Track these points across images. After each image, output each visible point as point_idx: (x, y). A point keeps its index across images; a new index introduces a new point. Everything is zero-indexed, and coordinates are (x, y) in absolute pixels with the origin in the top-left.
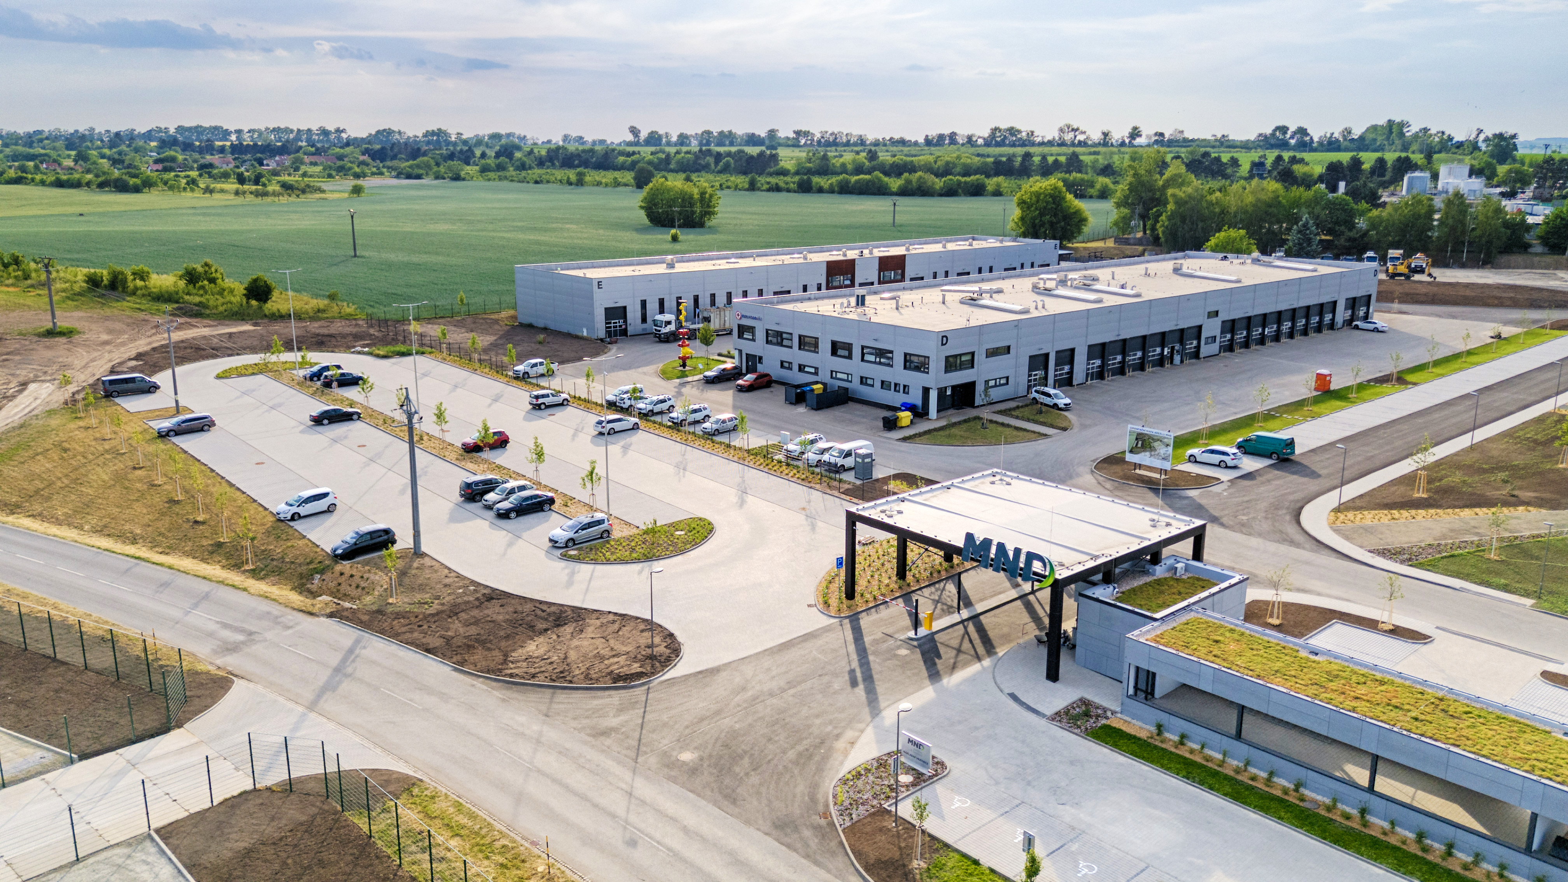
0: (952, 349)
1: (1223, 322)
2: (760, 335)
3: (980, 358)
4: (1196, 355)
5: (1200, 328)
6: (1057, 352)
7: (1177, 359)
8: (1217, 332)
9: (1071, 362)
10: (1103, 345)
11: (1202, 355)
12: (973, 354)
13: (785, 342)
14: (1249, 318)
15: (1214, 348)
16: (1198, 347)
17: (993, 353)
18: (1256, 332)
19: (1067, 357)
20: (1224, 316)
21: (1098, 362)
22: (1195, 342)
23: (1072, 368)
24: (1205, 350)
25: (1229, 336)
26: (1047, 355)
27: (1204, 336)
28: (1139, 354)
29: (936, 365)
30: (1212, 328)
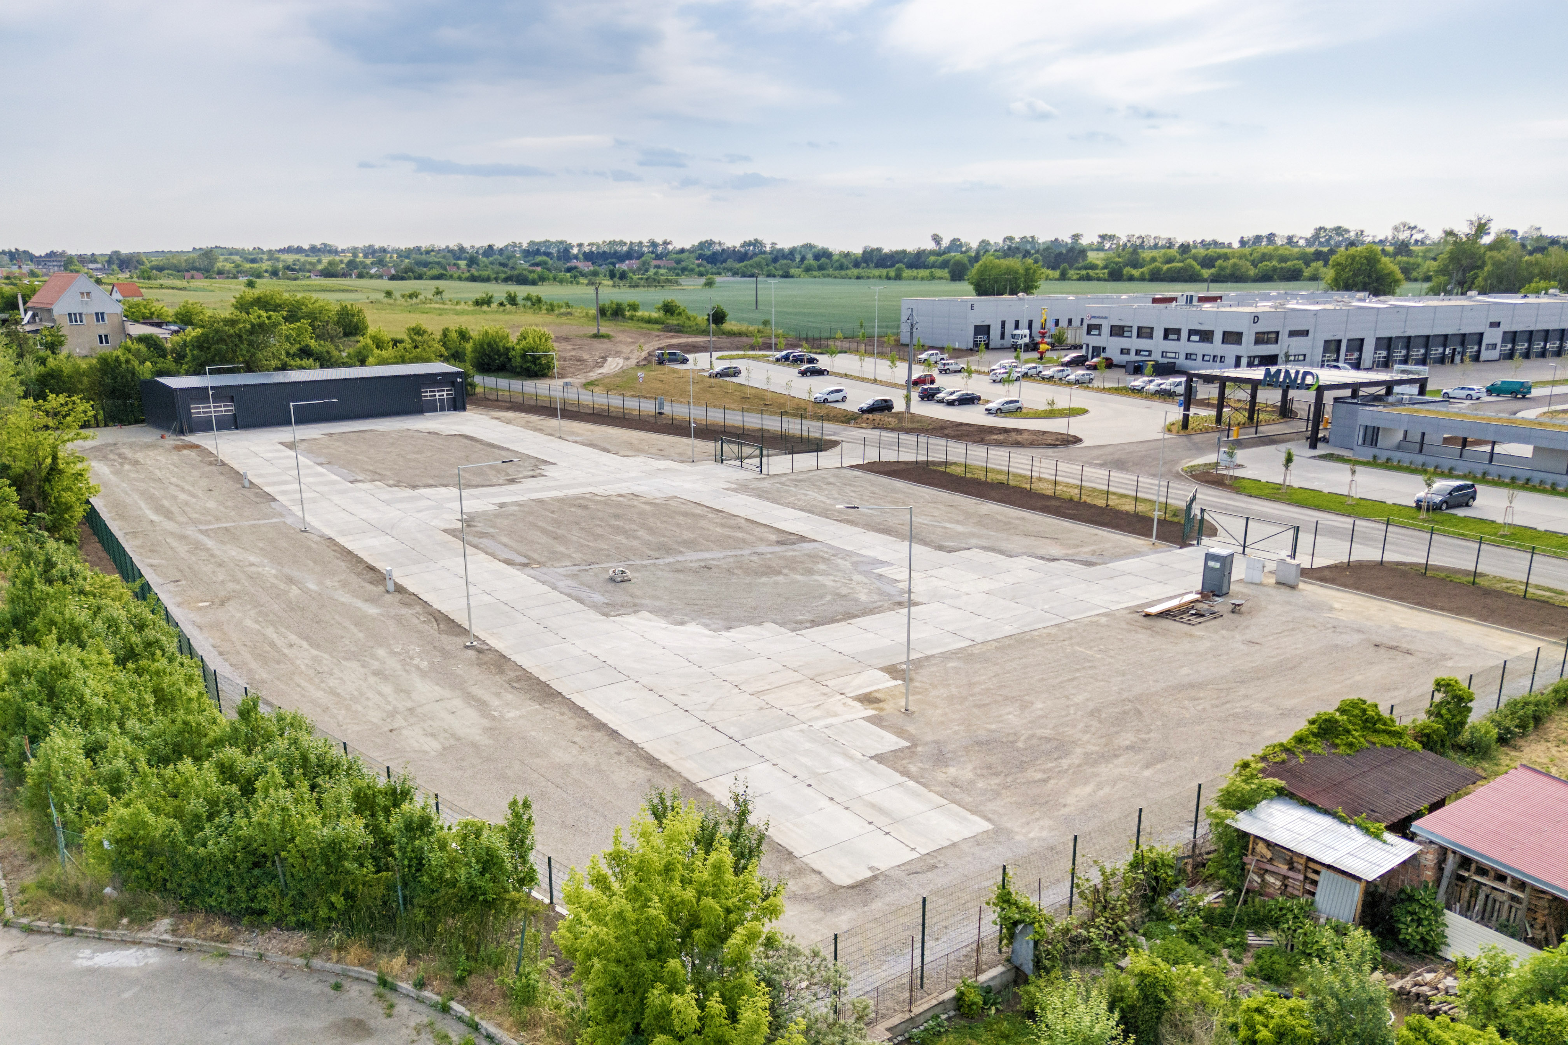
0: (1262, 327)
1: (1505, 333)
2: (1106, 330)
3: (1284, 337)
4: (1476, 358)
5: (1481, 334)
6: (1349, 340)
7: (1458, 358)
8: (1499, 341)
9: (1360, 350)
10: (1390, 339)
11: (1482, 359)
12: (1277, 333)
13: (1126, 334)
14: (1531, 332)
15: (1495, 354)
16: (1479, 351)
17: (1293, 334)
18: (1538, 346)
19: (1358, 345)
20: (1505, 327)
21: (1384, 353)
22: (1476, 348)
23: (1361, 355)
24: (1485, 355)
25: (1510, 346)
26: (1339, 342)
27: (1485, 342)
28: (1422, 351)
29: (1248, 338)
30: (1493, 336)
